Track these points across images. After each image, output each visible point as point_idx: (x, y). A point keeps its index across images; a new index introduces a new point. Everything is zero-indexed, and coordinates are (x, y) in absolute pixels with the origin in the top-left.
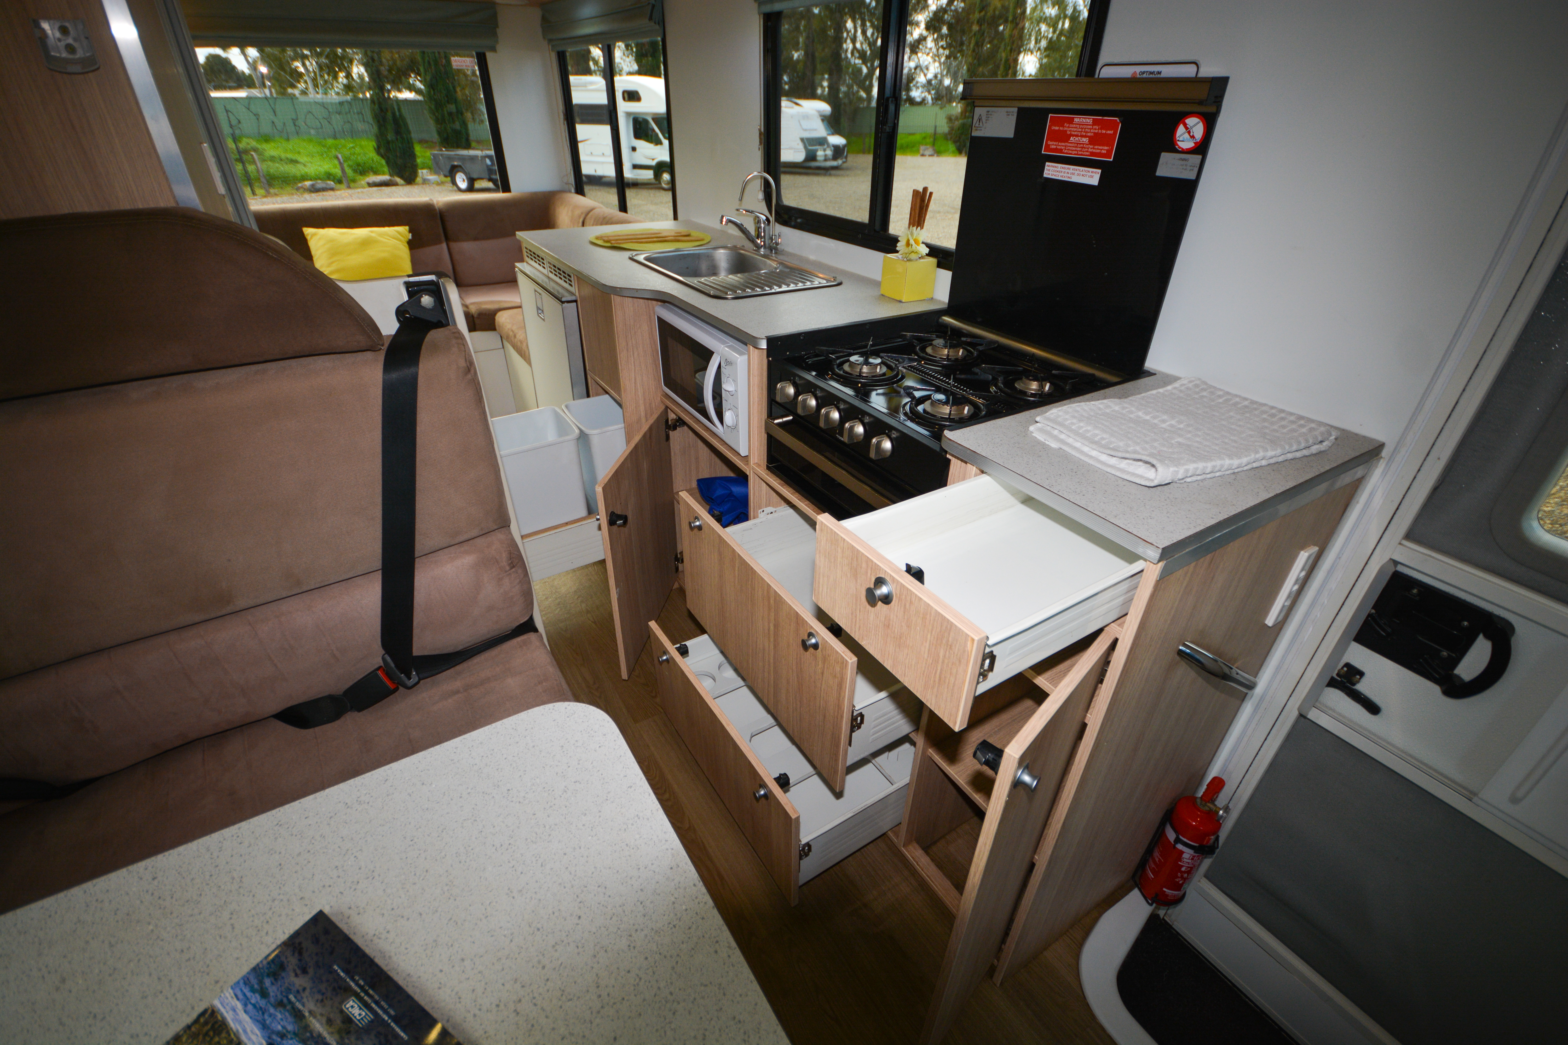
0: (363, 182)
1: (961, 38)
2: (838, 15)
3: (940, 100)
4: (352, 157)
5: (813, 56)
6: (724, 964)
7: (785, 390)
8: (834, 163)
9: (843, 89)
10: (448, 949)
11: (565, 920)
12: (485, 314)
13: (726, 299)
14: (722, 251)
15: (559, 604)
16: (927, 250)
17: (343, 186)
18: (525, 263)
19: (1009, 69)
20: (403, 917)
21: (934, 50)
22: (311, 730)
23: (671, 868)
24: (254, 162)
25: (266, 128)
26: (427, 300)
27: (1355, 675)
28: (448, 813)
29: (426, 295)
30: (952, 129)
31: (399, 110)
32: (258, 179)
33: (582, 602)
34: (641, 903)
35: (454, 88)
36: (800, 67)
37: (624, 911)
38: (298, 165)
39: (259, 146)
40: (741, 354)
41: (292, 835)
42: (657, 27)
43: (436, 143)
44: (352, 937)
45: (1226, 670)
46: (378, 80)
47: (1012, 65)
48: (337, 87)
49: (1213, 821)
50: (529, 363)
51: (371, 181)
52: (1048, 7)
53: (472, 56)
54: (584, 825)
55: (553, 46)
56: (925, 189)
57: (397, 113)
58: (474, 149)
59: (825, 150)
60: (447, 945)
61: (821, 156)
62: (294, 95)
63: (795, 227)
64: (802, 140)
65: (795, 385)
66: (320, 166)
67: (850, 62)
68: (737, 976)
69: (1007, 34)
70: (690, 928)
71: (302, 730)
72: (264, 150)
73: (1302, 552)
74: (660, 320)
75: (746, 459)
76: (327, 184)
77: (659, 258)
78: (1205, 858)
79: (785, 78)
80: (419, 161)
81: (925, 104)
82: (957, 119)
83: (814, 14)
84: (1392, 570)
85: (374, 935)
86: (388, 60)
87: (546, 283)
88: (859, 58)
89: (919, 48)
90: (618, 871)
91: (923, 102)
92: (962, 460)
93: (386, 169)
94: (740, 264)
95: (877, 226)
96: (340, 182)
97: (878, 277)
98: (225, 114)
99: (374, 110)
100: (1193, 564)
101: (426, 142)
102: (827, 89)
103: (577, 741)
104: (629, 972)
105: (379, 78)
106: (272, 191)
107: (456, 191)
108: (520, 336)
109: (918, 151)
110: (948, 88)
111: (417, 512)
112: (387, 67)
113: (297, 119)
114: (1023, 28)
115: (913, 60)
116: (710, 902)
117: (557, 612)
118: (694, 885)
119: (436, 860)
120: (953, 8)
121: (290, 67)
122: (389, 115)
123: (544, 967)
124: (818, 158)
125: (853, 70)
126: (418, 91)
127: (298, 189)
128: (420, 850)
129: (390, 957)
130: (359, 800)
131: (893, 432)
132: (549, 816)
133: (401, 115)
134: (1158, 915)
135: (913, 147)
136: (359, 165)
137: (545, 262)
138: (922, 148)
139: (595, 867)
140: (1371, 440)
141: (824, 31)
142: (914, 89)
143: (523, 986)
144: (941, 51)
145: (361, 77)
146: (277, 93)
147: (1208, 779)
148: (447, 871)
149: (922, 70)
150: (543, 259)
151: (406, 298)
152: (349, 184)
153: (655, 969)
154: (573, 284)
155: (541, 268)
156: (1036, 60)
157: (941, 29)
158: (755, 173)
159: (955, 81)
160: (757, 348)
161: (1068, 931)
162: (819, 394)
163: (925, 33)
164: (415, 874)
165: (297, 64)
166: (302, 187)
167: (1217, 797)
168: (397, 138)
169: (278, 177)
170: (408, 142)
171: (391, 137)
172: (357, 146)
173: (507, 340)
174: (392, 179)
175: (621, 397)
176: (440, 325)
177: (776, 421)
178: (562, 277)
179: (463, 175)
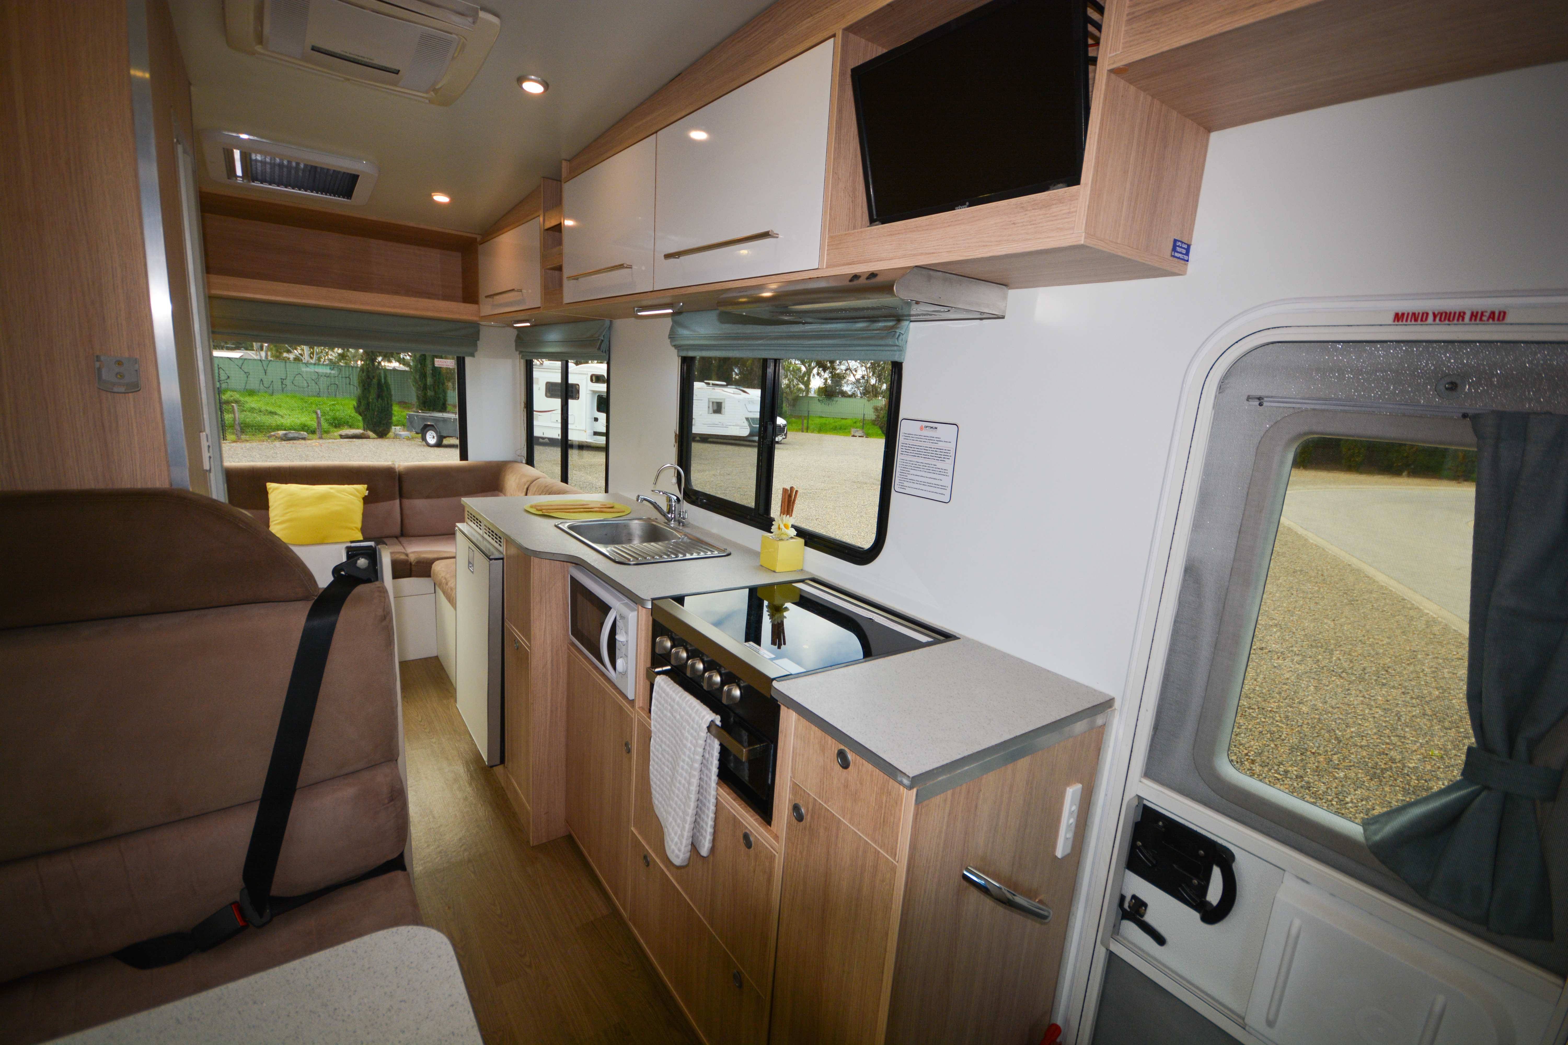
0: (336, 434)
3: (867, 394)
4: (330, 413)
7: (663, 643)
12: (423, 562)
13: (631, 563)
14: (636, 522)
15: (440, 852)
16: (795, 533)
17: (315, 436)
18: (464, 524)
24: (233, 412)
25: (254, 384)
26: (362, 562)
27: (1141, 907)
29: (362, 558)
30: (878, 416)
31: (385, 378)
32: (232, 426)
33: (465, 850)
38: (276, 417)
39: (242, 399)
40: (632, 610)
42: (604, 354)
43: (414, 405)
48: (331, 355)
50: (455, 609)
51: (344, 434)
53: (453, 359)
55: (523, 356)
57: (383, 380)
58: (449, 412)
62: (289, 359)
63: (700, 506)
64: (747, 419)
65: (671, 640)
66: (297, 418)
72: (246, 402)
73: (1069, 789)
74: (573, 579)
75: (632, 702)
76: (300, 434)
77: (579, 526)
80: (394, 418)
81: (855, 397)
82: (882, 409)
84: (1141, 805)
87: (480, 543)
91: (853, 395)
92: (786, 706)
93: (361, 424)
94: (652, 534)
95: (762, 510)
96: (313, 432)
97: (759, 552)
99: (362, 375)
100: (950, 792)
101: (405, 404)
103: (412, 963)
106: (243, 437)
107: (424, 446)
108: (451, 584)
109: (849, 432)
110: (873, 386)
111: (309, 742)
113: (286, 379)
115: (844, 365)
117: (436, 860)
122: (375, 380)
125: (793, 368)
126: (406, 364)
127: (270, 437)
131: (741, 682)
133: (386, 382)
135: (845, 429)
136: (335, 419)
137: (481, 524)
138: (853, 430)
140: (1102, 695)
142: (845, 385)
149: (851, 371)
150: (480, 522)
151: (344, 559)
152: (321, 434)
154: (501, 545)
155: (478, 529)
158: (670, 467)
159: (880, 381)
160: (644, 607)
162: (689, 649)
166: (274, 435)
168: (378, 401)
169: (253, 426)
170: (388, 404)
171: (372, 399)
172: (338, 403)
173: (439, 587)
174: (365, 432)
175: (530, 643)
176: (369, 581)
177: (657, 670)
178: (494, 538)
179: (433, 432)
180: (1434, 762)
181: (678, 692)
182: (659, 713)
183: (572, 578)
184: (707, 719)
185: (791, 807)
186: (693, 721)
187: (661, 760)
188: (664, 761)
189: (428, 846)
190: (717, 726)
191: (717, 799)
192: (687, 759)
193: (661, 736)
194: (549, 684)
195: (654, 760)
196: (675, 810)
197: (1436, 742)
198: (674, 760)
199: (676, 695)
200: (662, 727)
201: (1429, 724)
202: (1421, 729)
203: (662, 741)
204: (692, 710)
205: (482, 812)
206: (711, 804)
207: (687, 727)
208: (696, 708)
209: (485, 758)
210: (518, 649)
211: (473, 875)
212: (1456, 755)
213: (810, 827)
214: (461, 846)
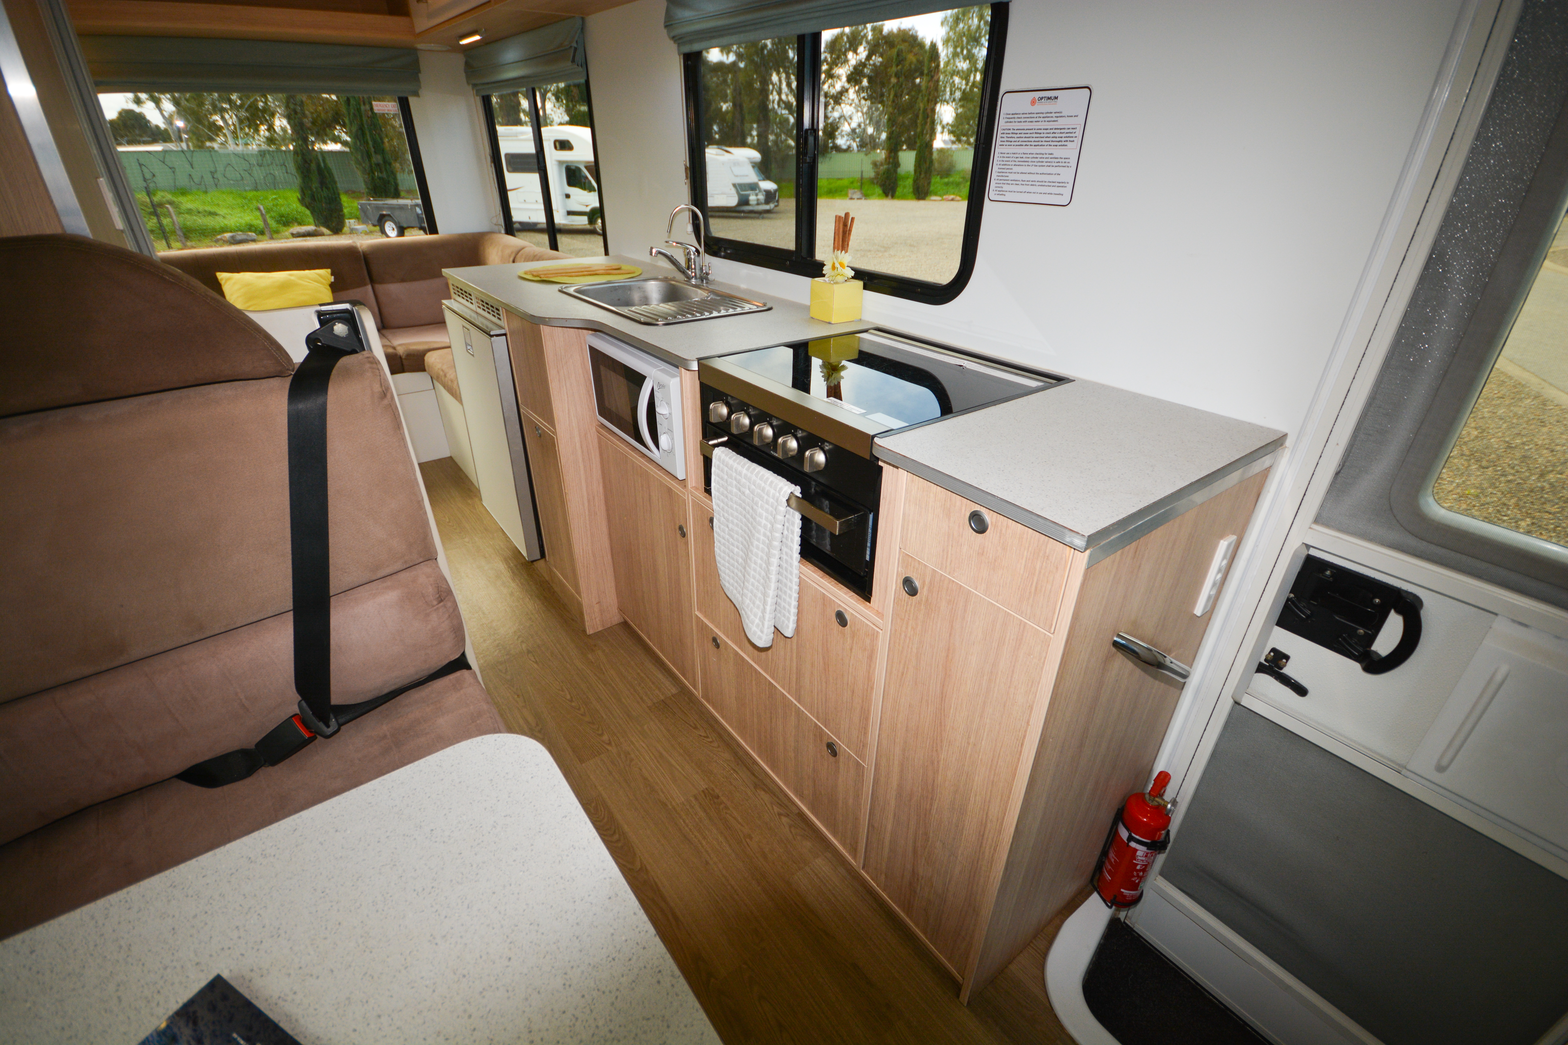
0: (287, 234)
1: (881, 90)
2: (763, 69)
3: (864, 147)
4: (275, 209)
5: (741, 106)
6: (668, 994)
7: (718, 410)
8: (767, 207)
9: (771, 137)
10: (363, 1005)
11: (494, 963)
12: (414, 355)
13: (657, 325)
14: (653, 282)
15: (498, 646)
16: (852, 273)
17: (265, 237)
18: (452, 300)
19: (928, 118)
20: (311, 975)
21: (856, 101)
22: (219, 789)
23: (610, 898)
24: (170, 216)
25: (183, 181)
26: (340, 329)
27: (1282, 660)
28: (364, 860)
29: (339, 323)
30: (877, 174)
31: (324, 161)
32: (173, 232)
33: (522, 642)
34: (577, 938)
35: (381, 139)
36: (729, 117)
37: (559, 948)
38: (217, 217)
39: (175, 199)
40: (673, 376)
41: (187, 896)
42: (580, 69)
43: (363, 193)
44: (255, 1002)
45: (1161, 659)
46: (301, 132)
47: (930, 114)
48: (259, 140)
49: (1162, 816)
50: (460, 401)
51: (295, 232)
52: (960, 62)
53: (394, 100)
54: (515, 861)
55: (477, 91)
56: (847, 215)
57: (322, 165)
58: (403, 198)
59: (757, 195)
60: (361, 1001)
61: (753, 200)
62: (213, 148)
63: (725, 257)
64: (734, 185)
65: (728, 404)
66: (241, 218)
67: (776, 113)
68: (681, 1005)
69: (924, 84)
70: (630, 960)
71: (210, 789)
72: (181, 203)
73: (1222, 542)
74: (592, 350)
75: (682, 481)
76: (248, 235)
77: (588, 290)
78: (1159, 853)
79: (715, 128)
80: (345, 211)
81: (851, 151)
82: (882, 164)
83: (740, 69)
84: (1304, 553)
85: (279, 997)
86: (312, 113)
87: (475, 319)
88: (785, 108)
89: (841, 99)
90: (552, 906)
91: (848, 149)
92: (894, 466)
93: (311, 220)
94: (672, 294)
95: (804, 253)
96: (262, 233)
97: (807, 303)
98: (139, 167)
99: (297, 162)
100: (1119, 552)
101: (354, 192)
102: (756, 138)
103: (507, 773)
104: (564, 1012)
105: (302, 129)
106: (189, 244)
107: (383, 236)
108: (450, 375)
109: (846, 195)
110: (871, 136)
111: (332, 545)
112: (310, 119)
113: (216, 171)
114: (938, 81)
115: (837, 111)
116: (652, 930)
117: (496, 653)
118: (635, 914)
119: (350, 911)
120: (871, 62)
121: (208, 121)
122: (313, 166)
123: (470, 1017)
124: (751, 203)
125: (780, 119)
126: (345, 143)
127: (217, 241)
128: (331, 902)
129: (297, 1020)
130: (264, 853)
131: (826, 444)
132: (476, 854)
133: (325, 165)
134: (1119, 919)
135: (841, 191)
136: (282, 216)
137: (472, 297)
138: (850, 191)
139: (527, 904)
140: (1275, 431)
141: (750, 84)
142: (839, 137)
143: (447, 1039)
144: (863, 102)
145: (284, 130)
146: (194, 147)
147: (1155, 774)
148: (362, 922)
149: (845, 119)
150: (470, 295)
151: (318, 326)
152: (271, 235)
153: (593, 1007)
154: (501, 317)
155: (468, 304)
156: (952, 109)
157: (861, 82)
158: (683, 206)
159: (878, 130)
160: (688, 370)
161: (1031, 942)
162: (752, 412)
163: (847, 85)
164: (326, 928)
165: (217, 118)
166: (221, 239)
167: (1164, 792)
168: (322, 190)
169: (196, 230)
170: (334, 193)
171: (316, 188)
172: (280, 197)
173: (438, 381)
174: (318, 229)
175: (555, 429)
176: (354, 352)
177: (711, 443)
178: (490, 311)
179: (392, 224)
180: (1469, 501)
181: (745, 464)
182: (722, 489)
183: (591, 348)
184: (785, 492)
185: (900, 581)
186: (768, 494)
187: (728, 541)
188: (733, 541)
189: (484, 640)
190: (798, 497)
191: (800, 577)
192: (762, 538)
193: (726, 515)
194: (582, 472)
195: (719, 542)
196: (752, 592)
197: (1473, 482)
198: (745, 539)
199: (743, 467)
200: (727, 505)
201: (1466, 464)
202: (1458, 469)
203: (728, 520)
204: (765, 482)
205: (531, 605)
206: (794, 583)
207: (760, 502)
208: (770, 480)
209: (524, 553)
210: (540, 436)
211: (535, 666)
212: (1491, 493)
213: (927, 600)
214: (518, 639)
